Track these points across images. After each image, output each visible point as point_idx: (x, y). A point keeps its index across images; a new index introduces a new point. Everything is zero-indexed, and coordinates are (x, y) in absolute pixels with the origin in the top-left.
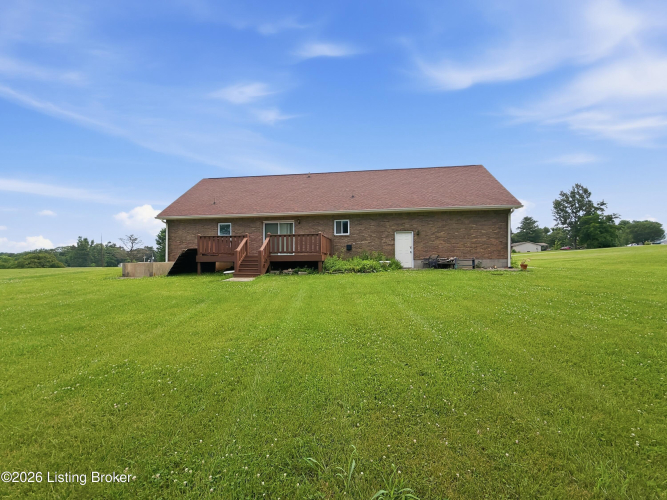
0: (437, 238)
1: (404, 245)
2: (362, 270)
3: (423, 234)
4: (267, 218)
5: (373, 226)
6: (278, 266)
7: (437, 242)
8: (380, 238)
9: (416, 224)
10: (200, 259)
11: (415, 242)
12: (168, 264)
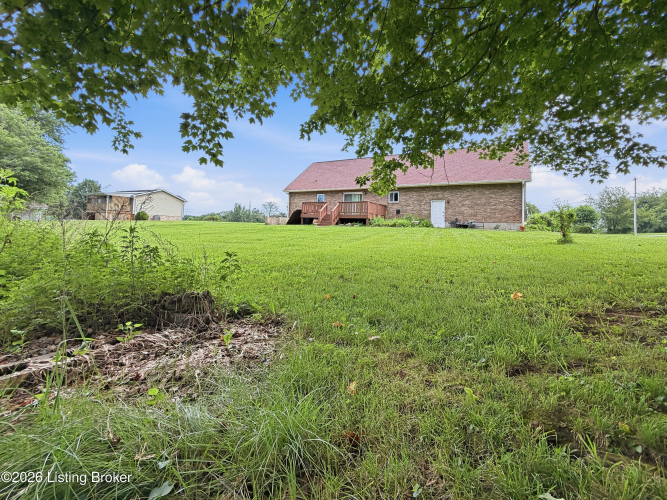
0: (463, 205)
1: (438, 210)
2: (394, 225)
3: (452, 202)
4: (346, 191)
5: (415, 195)
6: (343, 221)
7: (463, 208)
8: (420, 205)
9: (447, 194)
10: (303, 216)
11: (446, 208)
12: (287, 219)
